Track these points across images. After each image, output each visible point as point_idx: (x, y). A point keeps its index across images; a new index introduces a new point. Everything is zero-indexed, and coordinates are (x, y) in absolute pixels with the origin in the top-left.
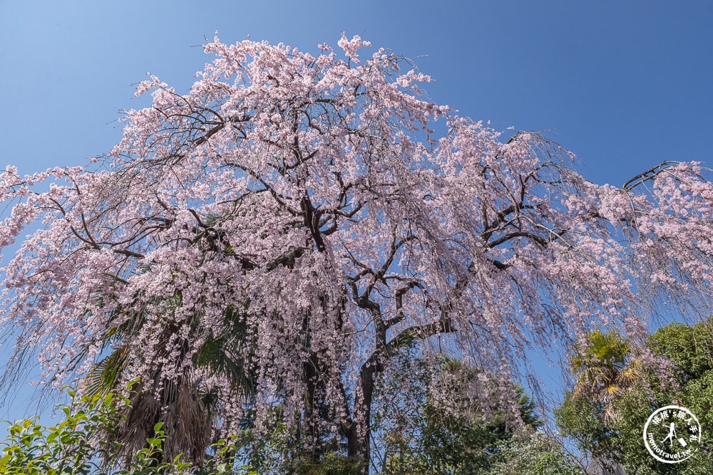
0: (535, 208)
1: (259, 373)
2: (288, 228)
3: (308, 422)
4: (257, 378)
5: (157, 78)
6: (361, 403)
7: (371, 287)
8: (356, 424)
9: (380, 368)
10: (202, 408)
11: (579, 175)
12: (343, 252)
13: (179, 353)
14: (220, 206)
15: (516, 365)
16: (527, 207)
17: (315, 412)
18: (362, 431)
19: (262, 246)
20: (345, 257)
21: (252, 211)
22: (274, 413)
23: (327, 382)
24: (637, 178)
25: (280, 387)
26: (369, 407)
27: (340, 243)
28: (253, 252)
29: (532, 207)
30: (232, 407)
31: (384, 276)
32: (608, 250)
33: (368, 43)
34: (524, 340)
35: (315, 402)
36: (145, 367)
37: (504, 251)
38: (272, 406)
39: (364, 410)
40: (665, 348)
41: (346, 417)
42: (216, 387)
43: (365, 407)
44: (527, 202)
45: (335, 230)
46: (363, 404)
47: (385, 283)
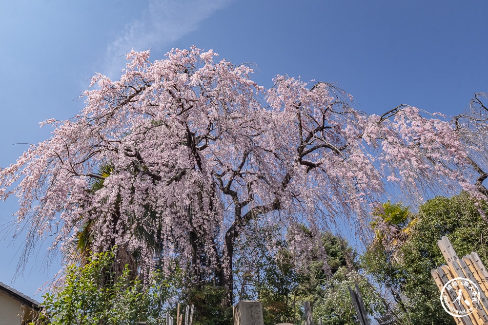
0: (333, 128)
1: (164, 238)
2: (177, 145)
3: (194, 267)
4: (163, 241)
5: (100, 74)
6: (226, 255)
7: (231, 182)
8: (223, 268)
9: (236, 235)
10: (133, 260)
11: (355, 110)
12: (213, 158)
13: (122, 231)
14: (135, 136)
15: (329, 228)
16: (328, 127)
17: (198, 261)
18: (227, 272)
19: (161, 156)
20: (215, 160)
21: (155, 136)
22: (174, 262)
23: (205, 243)
24: (387, 113)
25: (177, 246)
26: (231, 258)
27: (211, 152)
28: (156, 161)
29: (331, 128)
30: (149, 260)
31: (241, 172)
32: (366, 161)
33: (217, 54)
34: (335, 211)
35: (197, 255)
36: (103, 238)
37: (316, 154)
38: (172, 259)
39: (228, 259)
40: (430, 213)
41: (217, 263)
42: (140, 247)
43: (229, 257)
44: (327, 124)
45: (207, 147)
46: (227, 256)
47: (241, 177)
